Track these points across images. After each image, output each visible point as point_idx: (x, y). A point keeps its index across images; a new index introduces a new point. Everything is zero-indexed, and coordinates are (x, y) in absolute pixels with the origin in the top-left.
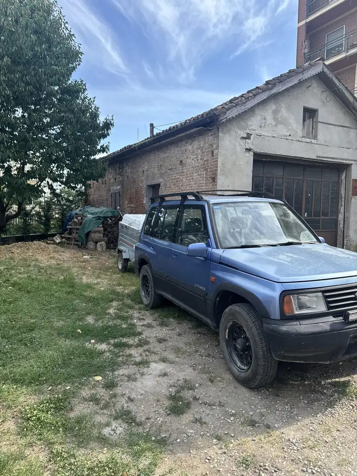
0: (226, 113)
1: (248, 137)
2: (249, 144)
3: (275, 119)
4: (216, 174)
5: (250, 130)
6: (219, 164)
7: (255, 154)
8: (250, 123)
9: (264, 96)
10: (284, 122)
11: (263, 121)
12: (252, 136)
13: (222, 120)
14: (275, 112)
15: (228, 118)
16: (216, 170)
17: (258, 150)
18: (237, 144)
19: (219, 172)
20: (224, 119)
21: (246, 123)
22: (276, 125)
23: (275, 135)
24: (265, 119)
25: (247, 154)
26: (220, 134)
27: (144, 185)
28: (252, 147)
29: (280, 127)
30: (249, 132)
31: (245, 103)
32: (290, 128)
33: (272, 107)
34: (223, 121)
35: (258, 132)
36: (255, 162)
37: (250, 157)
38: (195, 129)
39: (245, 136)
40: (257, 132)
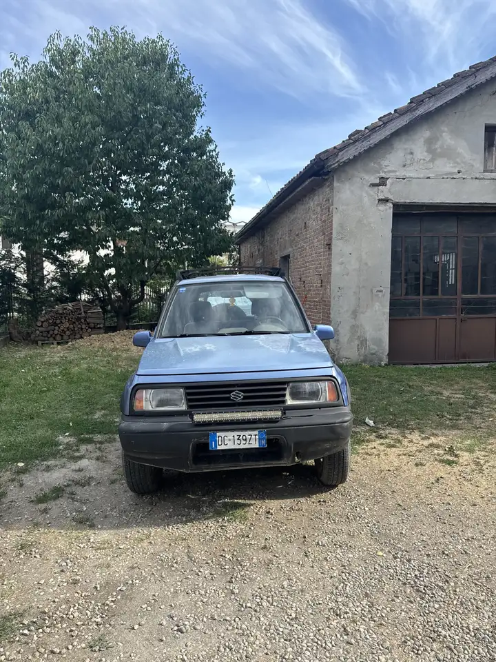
0: (338, 155)
1: (383, 182)
2: (384, 192)
3: (430, 151)
4: (330, 239)
5: (385, 172)
6: (335, 226)
7: (396, 206)
8: (384, 163)
10: (448, 154)
11: (409, 157)
12: (388, 182)
13: (331, 165)
14: (430, 142)
15: (341, 161)
16: (331, 233)
17: (401, 200)
18: (364, 195)
19: (334, 235)
20: (334, 164)
21: (380, 164)
22: (432, 160)
23: (430, 175)
24: (412, 153)
25: (382, 207)
26: (336, 184)
27: (278, 257)
28: (390, 197)
29: (439, 162)
30: (383, 175)
31: (369, 136)
32: (458, 160)
33: (424, 133)
34: (333, 166)
35: (401, 173)
36: (396, 216)
37: (388, 210)
38: (309, 180)
39: (377, 181)
40: (397, 174)
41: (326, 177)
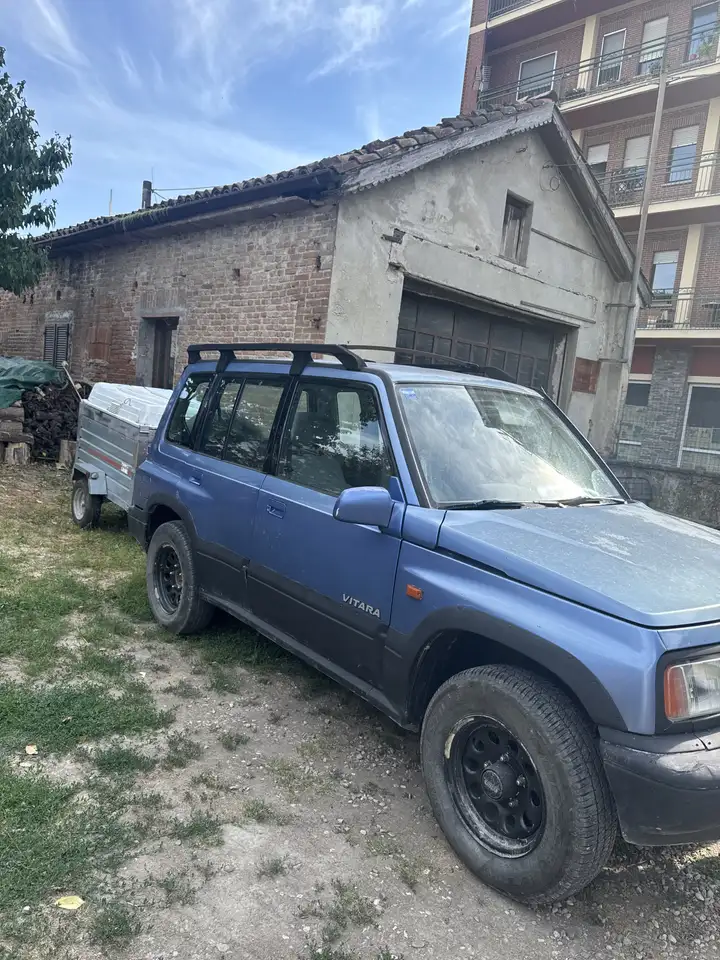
0: (359, 173)
1: (397, 237)
2: (399, 253)
3: (453, 208)
4: (324, 312)
5: (401, 222)
6: (333, 291)
7: (409, 281)
8: (402, 207)
9: (437, 151)
10: (460, 215)
11: (430, 207)
12: (405, 239)
13: (348, 187)
14: (455, 193)
15: (362, 184)
16: (326, 302)
17: (414, 272)
18: (374, 248)
19: (331, 307)
20: (353, 186)
21: (396, 206)
22: (453, 222)
23: (450, 244)
24: (433, 203)
25: (391, 277)
26: (340, 220)
27: (136, 315)
28: (404, 263)
29: (461, 227)
30: (398, 224)
31: (401, 157)
32: (478, 231)
33: (448, 179)
34: (351, 189)
35: (419, 230)
36: (407, 296)
37: (396, 285)
38: (280, 199)
39: (391, 233)
40: (415, 229)
41: (318, 203)
